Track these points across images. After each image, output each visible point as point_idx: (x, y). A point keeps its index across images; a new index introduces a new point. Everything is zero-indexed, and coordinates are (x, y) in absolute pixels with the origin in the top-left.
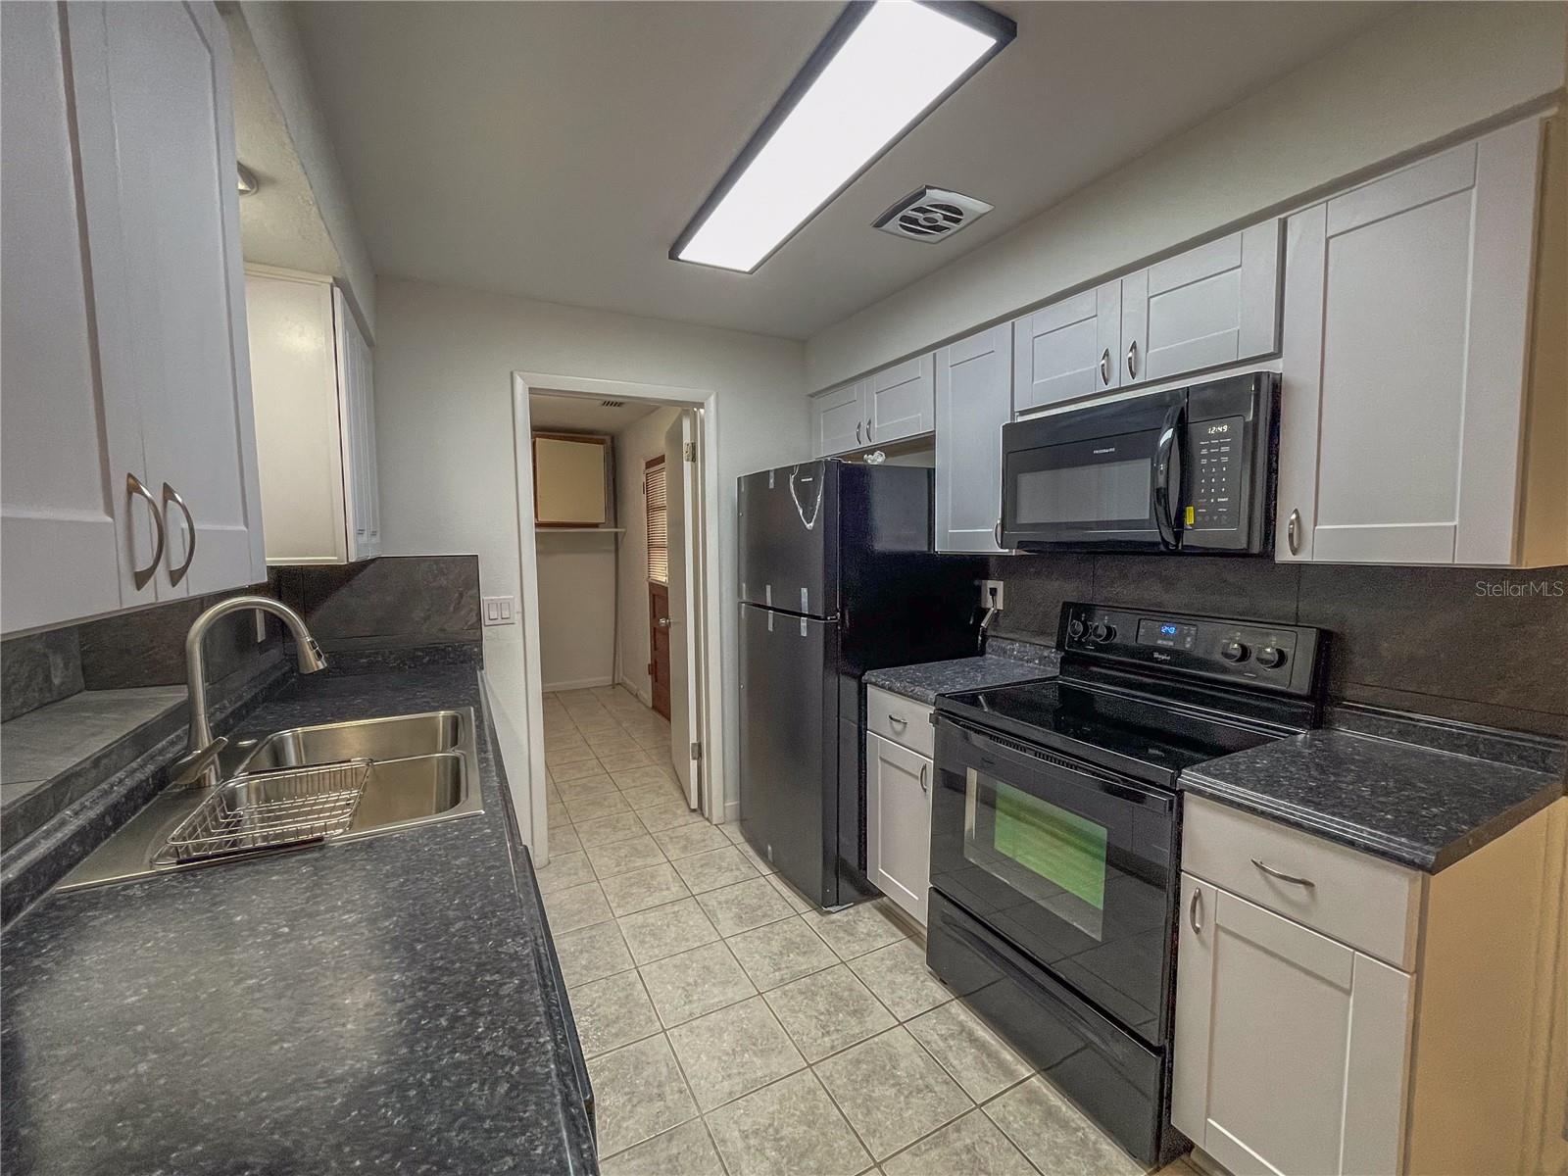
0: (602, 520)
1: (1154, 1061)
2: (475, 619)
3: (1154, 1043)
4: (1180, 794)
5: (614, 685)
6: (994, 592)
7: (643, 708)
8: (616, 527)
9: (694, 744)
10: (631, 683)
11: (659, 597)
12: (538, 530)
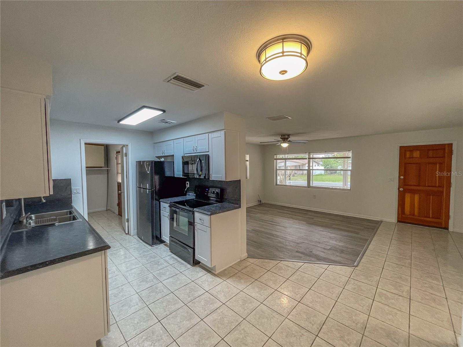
0: (103, 165)
1: (192, 249)
2: (70, 193)
3: (192, 247)
4: (194, 212)
5: (107, 210)
6: (187, 184)
7: (116, 215)
8: (108, 168)
9: (127, 219)
10: (112, 209)
11: (119, 185)
12: (87, 169)
